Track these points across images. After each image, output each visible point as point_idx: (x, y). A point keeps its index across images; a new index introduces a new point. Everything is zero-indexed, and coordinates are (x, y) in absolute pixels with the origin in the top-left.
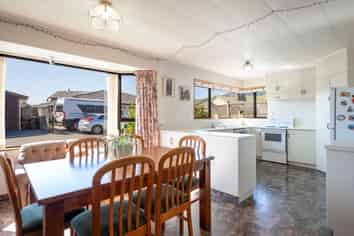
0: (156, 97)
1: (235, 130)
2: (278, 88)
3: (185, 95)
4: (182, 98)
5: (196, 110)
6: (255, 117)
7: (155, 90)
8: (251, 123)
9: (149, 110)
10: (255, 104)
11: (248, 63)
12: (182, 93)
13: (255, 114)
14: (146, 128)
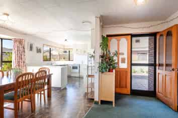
0: (24, 51)
1: (61, 65)
2: (77, 50)
3: (39, 51)
4: (38, 52)
5: (44, 57)
6: (69, 60)
7: (24, 48)
8: (67, 62)
9: (20, 57)
10: (69, 55)
11: (66, 40)
12: (37, 50)
13: (69, 59)
14: (19, 65)
